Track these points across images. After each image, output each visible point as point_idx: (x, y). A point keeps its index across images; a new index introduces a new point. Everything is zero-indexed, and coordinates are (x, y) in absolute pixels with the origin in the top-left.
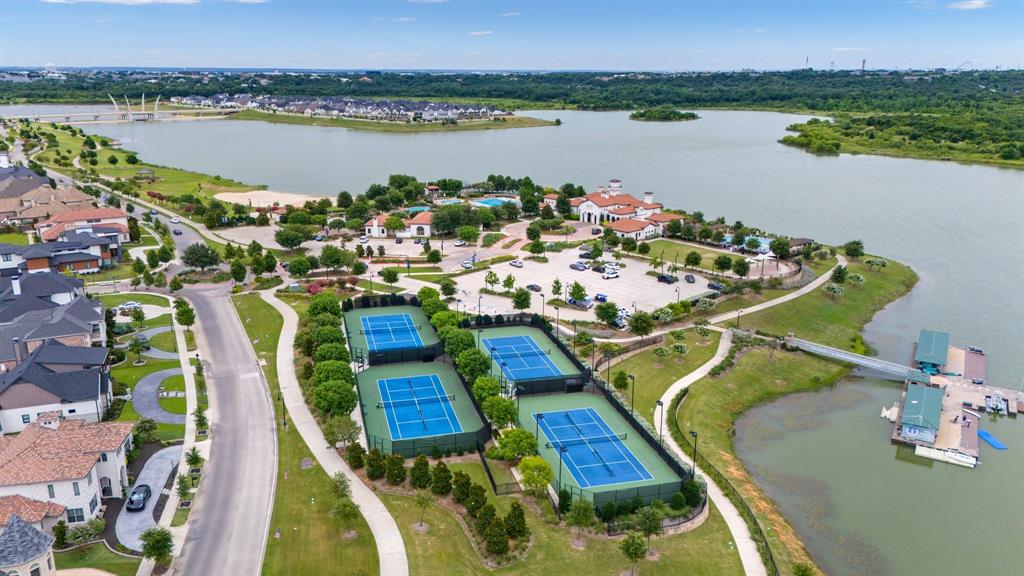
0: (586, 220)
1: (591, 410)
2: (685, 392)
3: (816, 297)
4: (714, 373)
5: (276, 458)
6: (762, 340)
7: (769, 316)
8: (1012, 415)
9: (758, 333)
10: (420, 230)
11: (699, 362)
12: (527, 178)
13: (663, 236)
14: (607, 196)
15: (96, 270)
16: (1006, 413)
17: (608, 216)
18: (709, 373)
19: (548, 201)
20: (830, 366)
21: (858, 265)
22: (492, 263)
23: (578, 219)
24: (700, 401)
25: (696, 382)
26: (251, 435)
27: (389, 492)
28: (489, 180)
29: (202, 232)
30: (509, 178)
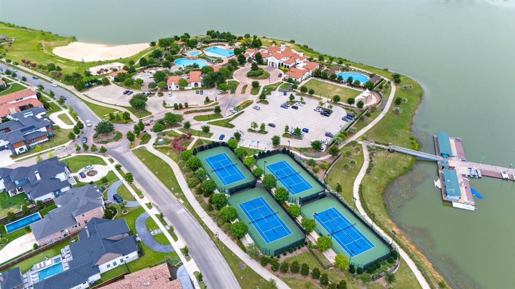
0: (271, 65)
1: (334, 208)
2: (361, 186)
3: (391, 115)
4: (368, 171)
5: (227, 265)
6: (380, 148)
7: (377, 130)
8: (480, 178)
9: (376, 143)
10: (196, 84)
11: (360, 166)
12: (229, 33)
13: (312, 76)
14: (280, 52)
15: (47, 139)
16: (477, 177)
17: (282, 64)
18: (366, 173)
19: (248, 53)
20: (408, 157)
21: (400, 87)
22: (244, 107)
23: (267, 65)
24: (369, 190)
25: (363, 179)
26: (207, 252)
27: (284, 277)
28: (207, 34)
29: (76, 94)
30: (218, 32)
